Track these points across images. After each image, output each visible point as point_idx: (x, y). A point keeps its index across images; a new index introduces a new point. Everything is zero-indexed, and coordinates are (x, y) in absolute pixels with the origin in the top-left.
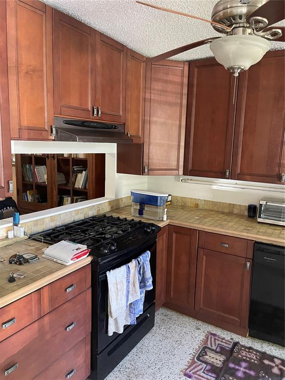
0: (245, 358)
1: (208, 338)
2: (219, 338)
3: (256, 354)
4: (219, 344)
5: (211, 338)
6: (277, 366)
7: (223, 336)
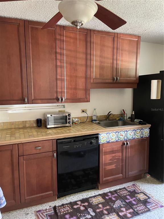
0: (65, 212)
1: (37, 216)
2: (43, 211)
3: (68, 206)
4: (46, 215)
5: (39, 214)
6: (81, 205)
7: (44, 208)
